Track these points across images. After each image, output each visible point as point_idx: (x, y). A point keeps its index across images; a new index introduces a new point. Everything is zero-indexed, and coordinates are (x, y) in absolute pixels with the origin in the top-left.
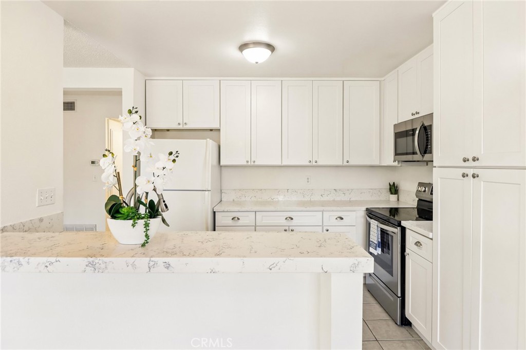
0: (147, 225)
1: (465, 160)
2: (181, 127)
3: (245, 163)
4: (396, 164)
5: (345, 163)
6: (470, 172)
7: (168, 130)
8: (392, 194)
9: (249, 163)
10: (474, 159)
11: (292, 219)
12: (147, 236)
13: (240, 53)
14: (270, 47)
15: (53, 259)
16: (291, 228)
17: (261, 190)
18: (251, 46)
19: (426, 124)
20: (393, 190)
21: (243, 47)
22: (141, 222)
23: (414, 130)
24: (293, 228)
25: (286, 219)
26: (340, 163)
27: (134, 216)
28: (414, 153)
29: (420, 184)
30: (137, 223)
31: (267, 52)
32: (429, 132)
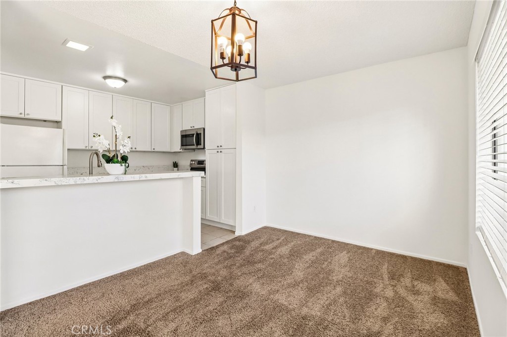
1: (218, 147)
3: (84, 148)
4: (181, 150)
5: (153, 150)
6: (219, 151)
8: (175, 167)
9: (88, 148)
10: (221, 146)
14: (125, 81)
15: (100, 177)
19: (198, 132)
20: (175, 166)
21: (105, 78)
23: (194, 134)
26: (150, 150)
28: (194, 145)
29: (192, 161)
30: (122, 165)
32: (199, 136)
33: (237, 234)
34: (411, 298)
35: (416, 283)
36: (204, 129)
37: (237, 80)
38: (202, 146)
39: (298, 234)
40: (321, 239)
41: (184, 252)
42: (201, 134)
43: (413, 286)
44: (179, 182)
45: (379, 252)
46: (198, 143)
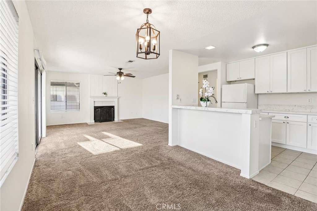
0: (206, 103)
2: (239, 79)
3: (267, 92)
7: (236, 81)
9: (269, 92)
11: (288, 118)
12: (207, 105)
13: (253, 49)
14: (267, 45)
16: (287, 122)
17: (279, 105)
18: (256, 47)
21: (253, 47)
22: (206, 102)
24: (288, 122)
25: (285, 117)
27: (205, 101)
31: (265, 47)
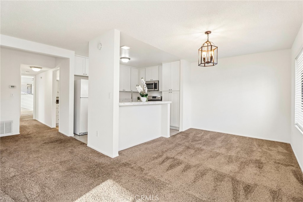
1: (169, 90)
6: (170, 92)
10: (171, 90)
14: (129, 59)
23: (153, 84)
26: (130, 91)
28: (153, 89)
29: (149, 96)
32: (156, 84)
33: (180, 131)
34: (269, 152)
35: (270, 148)
36: (159, 81)
37: (205, 66)
38: (157, 89)
39: (209, 131)
40: (221, 133)
41: (162, 137)
42: (157, 83)
43: (269, 148)
44: (160, 106)
45: (250, 138)
46: (155, 87)
